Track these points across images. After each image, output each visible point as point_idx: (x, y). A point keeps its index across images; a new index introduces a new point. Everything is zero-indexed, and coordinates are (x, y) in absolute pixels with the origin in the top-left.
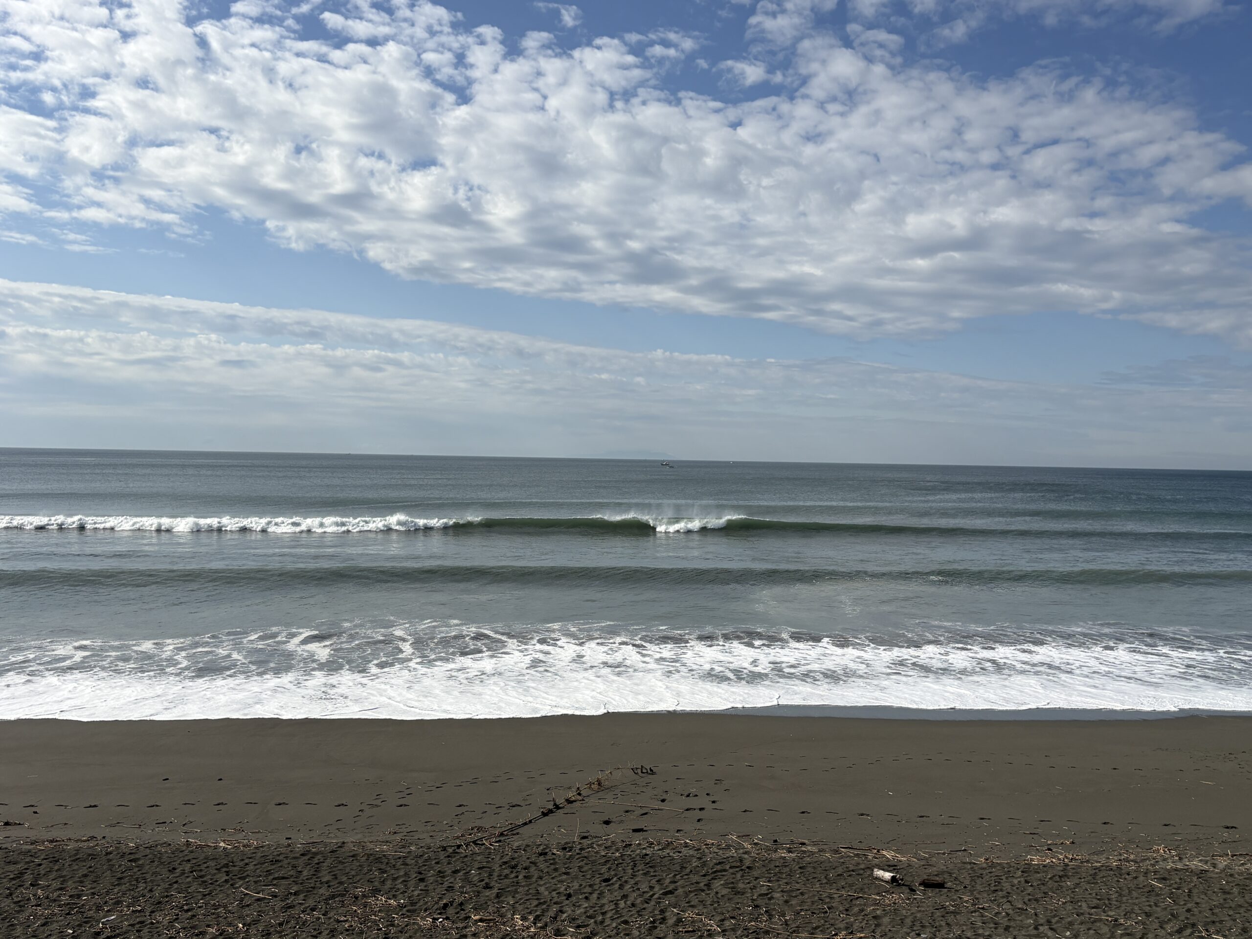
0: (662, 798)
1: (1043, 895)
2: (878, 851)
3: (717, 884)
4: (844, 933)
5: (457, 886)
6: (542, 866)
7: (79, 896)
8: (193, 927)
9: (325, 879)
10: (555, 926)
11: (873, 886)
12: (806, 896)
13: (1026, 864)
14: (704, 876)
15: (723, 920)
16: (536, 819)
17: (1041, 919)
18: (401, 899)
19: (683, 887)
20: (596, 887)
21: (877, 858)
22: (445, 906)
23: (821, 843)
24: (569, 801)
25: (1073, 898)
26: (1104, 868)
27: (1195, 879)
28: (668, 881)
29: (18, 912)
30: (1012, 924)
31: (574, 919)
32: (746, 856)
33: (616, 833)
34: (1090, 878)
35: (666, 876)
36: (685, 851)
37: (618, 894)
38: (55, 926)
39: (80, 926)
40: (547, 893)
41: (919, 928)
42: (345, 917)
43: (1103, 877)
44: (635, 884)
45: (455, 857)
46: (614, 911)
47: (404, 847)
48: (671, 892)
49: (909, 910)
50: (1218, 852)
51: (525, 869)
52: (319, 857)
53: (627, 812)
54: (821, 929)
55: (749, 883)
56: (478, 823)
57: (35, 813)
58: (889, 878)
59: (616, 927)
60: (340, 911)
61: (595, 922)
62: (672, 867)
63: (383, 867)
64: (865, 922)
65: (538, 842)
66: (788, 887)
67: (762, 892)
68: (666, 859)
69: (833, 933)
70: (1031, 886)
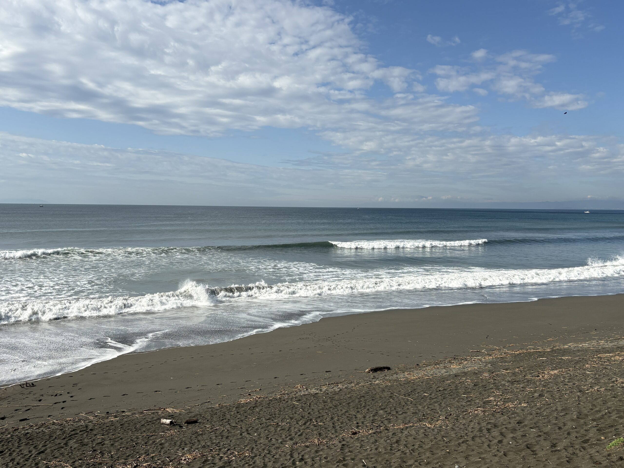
0: (40, 399)
1: (245, 418)
2: (164, 410)
3: (72, 443)
4: (143, 456)
11: (161, 428)
12: (124, 440)
13: (238, 404)
14: (64, 439)
15: (74, 462)
17: (244, 429)
19: (50, 448)
21: (163, 413)
23: (134, 410)
25: (259, 417)
26: (274, 399)
27: (312, 398)
28: (41, 446)
30: (230, 434)
32: (90, 424)
33: (8, 424)
34: (267, 405)
35: (40, 443)
36: (53, 427)
37: (8, 459)
41: (184, 445)
43: (273, 404)
44: (20, 451)
48: (43, 452)
49: (179, 437)
50: (322, 384)
53: (16, 410)
54: (131, 456)
55: (91, 438)
58: (169, 422)
62: (44, 438)
64: (156, 447)
66: (113, 437)
67: (99, 442)
68: (40, 433)
69: (138, 457)
70: (240, 414)
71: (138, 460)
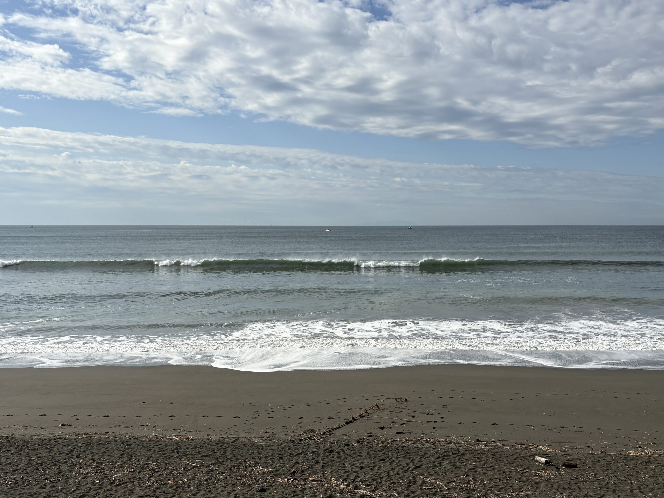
0: (413, 415)
1: (636, 473)
2: (537, 447)
3: (445, 463)
4: (518, 491)
5: (300, 462)
6: (347, 451)
7: (102, 463)
8: (161, 480)
9: (229, 457)
10: (354, 484)
11: (535, 466)
12: (496, 471)
13: (626, 455)
14: (438, 458)
15: (448, 483)
16: (343, 426)
17: (635, 486)
18: (270, 468)
19: (426, 464)
20: (377, 464)
21: (537, 450)
22: (294, 472)
23: (504, 441)
24: (361, 416)
25: (654, 475)
28: (417, 461)
29: (70, 471)
30: (617, 488)
31: (365, 481)
32: (461, 448)
33: (387, 434)
35: (416, 458)
36: (427, 445)
37: (389, 468)
38: (90, 479)
39: (103, 479)
40: (350, 466)
41: (562, 490)
42: (241, 477)
44: (399, 462)
45: (299, 446)
46: (387, 477)
47: (271, 440)
48: (419, 467)
49: (556, 479)
51: (337, 453)
52: (225, 445)
53: (393, 422)
54: (505, 489)
55: (463, 463)
56: (311, 428)
57: (77, 419)
58: (544, 461)
59: (388, 486)
60: (238, 474)
61: (377, 483)
63: (260, 451)
65: (344, 438)
66: (486, 465)
67: (471, 468)
68: (416, 448)
69: (512, 491)
70: (629, 467)
71: (512, 495)
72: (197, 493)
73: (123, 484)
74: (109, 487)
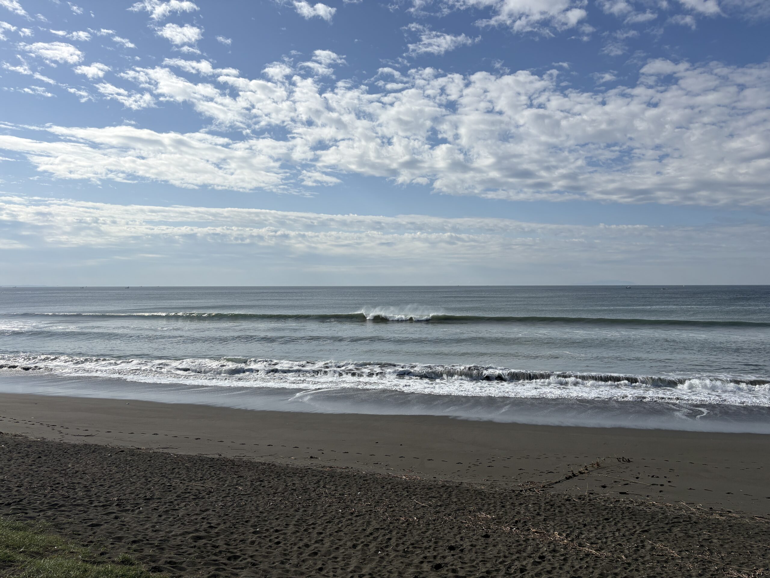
0: (637, 476)
3: (676, 530)
4: (762, 569)
5: (522, 512)
6: (568, 507)
7: (343, 495)
8: (394, 516)
9: (455, 500)
10: (578, 541)
12: (735, 543)
14: (667, 524)
15: (681, 551)
16: (563, 481)
18: (493, 515)
19: (654, 529)
20: (601, 522)
22: (517, 522)
23: (742, 513)
24: (581, 473)
28: (644, 524)
29: (318, 499)
31: (589, 539)
32: (693, 515)
33: (609, 493)
35: (643, 521)
36: (654, 508)
37: (614, 528)
38: (334, 507)
39: (344, 508)
40: (572, 522)
42: (466, 521)
44: (624, 523)
45: (519, 496)
46: (613, 537)
47: (492, 488)
48: (646, 531)
51: (559, 507)
52: (450, 489)
53: (615, 482)
54: (746, 564)
55: (696, 531)
56: (531, 480)
57: (323, 453)
59: (614, 547)
60: (463, 518)
61: (602, 542)
62: (646, 517)
63: (483, 497)
65: (565, 493)
66: (722, 537)
67: (705, 538)
68: (642, 511)
69: (755, 568)
71: (756, 572)
72: (426, 532)
73: (361, 515)
74: (350, 517)
